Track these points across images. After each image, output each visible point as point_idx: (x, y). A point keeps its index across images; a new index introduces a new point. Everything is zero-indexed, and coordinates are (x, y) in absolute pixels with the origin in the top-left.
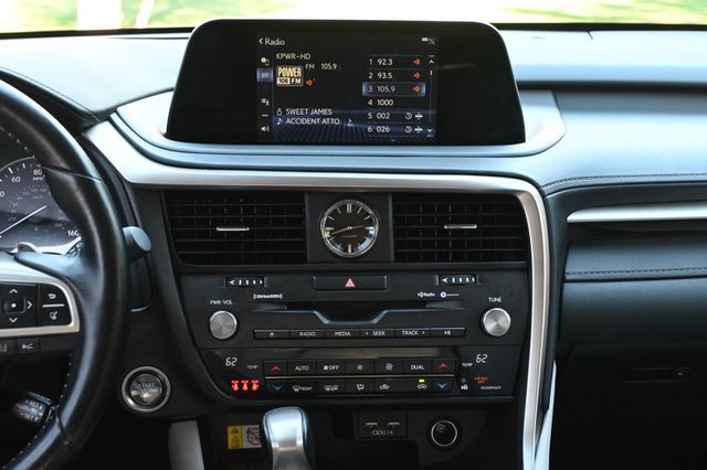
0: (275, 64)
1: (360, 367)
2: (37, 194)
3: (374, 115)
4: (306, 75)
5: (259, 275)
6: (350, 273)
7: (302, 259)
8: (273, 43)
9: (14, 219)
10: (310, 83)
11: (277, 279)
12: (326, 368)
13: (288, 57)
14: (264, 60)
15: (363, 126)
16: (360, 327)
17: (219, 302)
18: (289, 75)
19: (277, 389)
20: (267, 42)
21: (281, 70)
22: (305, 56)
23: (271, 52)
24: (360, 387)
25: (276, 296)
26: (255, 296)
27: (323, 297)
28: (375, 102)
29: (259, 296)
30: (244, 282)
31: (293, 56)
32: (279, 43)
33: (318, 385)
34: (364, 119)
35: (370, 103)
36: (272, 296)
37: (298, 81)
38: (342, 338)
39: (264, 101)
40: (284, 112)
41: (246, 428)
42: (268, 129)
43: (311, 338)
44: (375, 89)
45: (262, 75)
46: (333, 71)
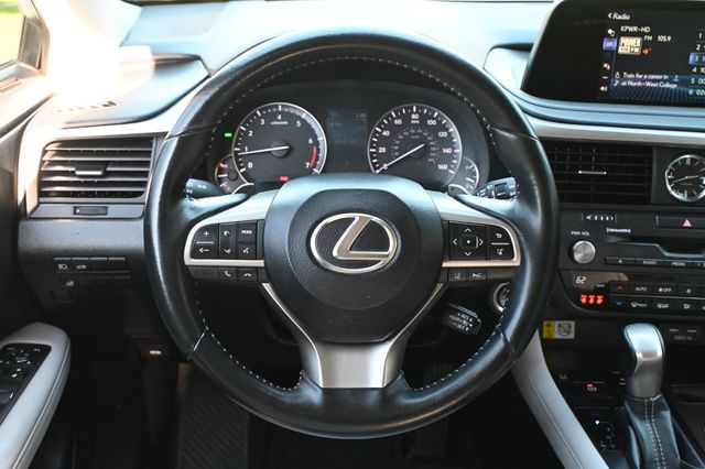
0: (619, 35)
1: (689, 291)
2: (415, 134)
3: (696, 81)
4: (644, 45)
5: (610, 213)
6: (687, 215)
7: (647, 200)
8: (620, 17)
9: (397, 154)
10: (646, 52)
11: (626, 217)
12: (661, 290)
13: (631, 29)
14: (610, 31)
15: (685, 89)
16: (693, 259)
17: (578, 233)
18: (630, 45)
19: (619, 304)
20: (615, 16)
21: (623, 40)
22: (646, 29)
23: (617, 25)
24: (687, 307)
25: (626, 231)
26: (608, 230)
27: (664, 233)
28: (699, 70)
29: (612, 230)
30: (599, 218)
31: (635, 29)
32: (625, 17)
33: (652, 302)
34: (686, 83)
35: (695, 70)
36: (622, 231)
37: (637, 50)
38: (677, 267)
39: (606, 65)
40: (622, 75)
41: (557, 323)
42: (606, 89)
43: (652, 266)
44: (701, 59)
45: (608, 44)
46: (667, 42)
